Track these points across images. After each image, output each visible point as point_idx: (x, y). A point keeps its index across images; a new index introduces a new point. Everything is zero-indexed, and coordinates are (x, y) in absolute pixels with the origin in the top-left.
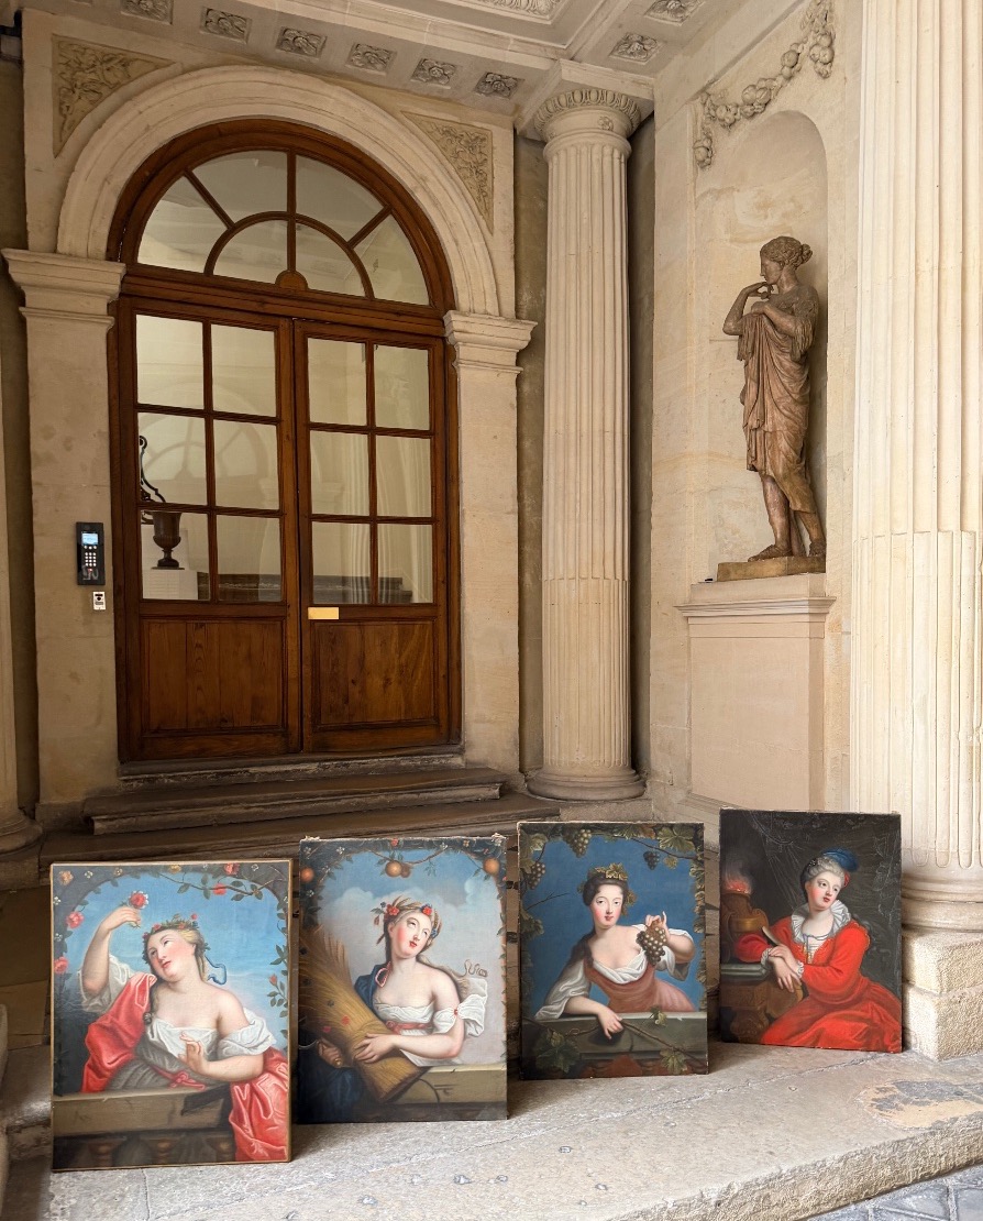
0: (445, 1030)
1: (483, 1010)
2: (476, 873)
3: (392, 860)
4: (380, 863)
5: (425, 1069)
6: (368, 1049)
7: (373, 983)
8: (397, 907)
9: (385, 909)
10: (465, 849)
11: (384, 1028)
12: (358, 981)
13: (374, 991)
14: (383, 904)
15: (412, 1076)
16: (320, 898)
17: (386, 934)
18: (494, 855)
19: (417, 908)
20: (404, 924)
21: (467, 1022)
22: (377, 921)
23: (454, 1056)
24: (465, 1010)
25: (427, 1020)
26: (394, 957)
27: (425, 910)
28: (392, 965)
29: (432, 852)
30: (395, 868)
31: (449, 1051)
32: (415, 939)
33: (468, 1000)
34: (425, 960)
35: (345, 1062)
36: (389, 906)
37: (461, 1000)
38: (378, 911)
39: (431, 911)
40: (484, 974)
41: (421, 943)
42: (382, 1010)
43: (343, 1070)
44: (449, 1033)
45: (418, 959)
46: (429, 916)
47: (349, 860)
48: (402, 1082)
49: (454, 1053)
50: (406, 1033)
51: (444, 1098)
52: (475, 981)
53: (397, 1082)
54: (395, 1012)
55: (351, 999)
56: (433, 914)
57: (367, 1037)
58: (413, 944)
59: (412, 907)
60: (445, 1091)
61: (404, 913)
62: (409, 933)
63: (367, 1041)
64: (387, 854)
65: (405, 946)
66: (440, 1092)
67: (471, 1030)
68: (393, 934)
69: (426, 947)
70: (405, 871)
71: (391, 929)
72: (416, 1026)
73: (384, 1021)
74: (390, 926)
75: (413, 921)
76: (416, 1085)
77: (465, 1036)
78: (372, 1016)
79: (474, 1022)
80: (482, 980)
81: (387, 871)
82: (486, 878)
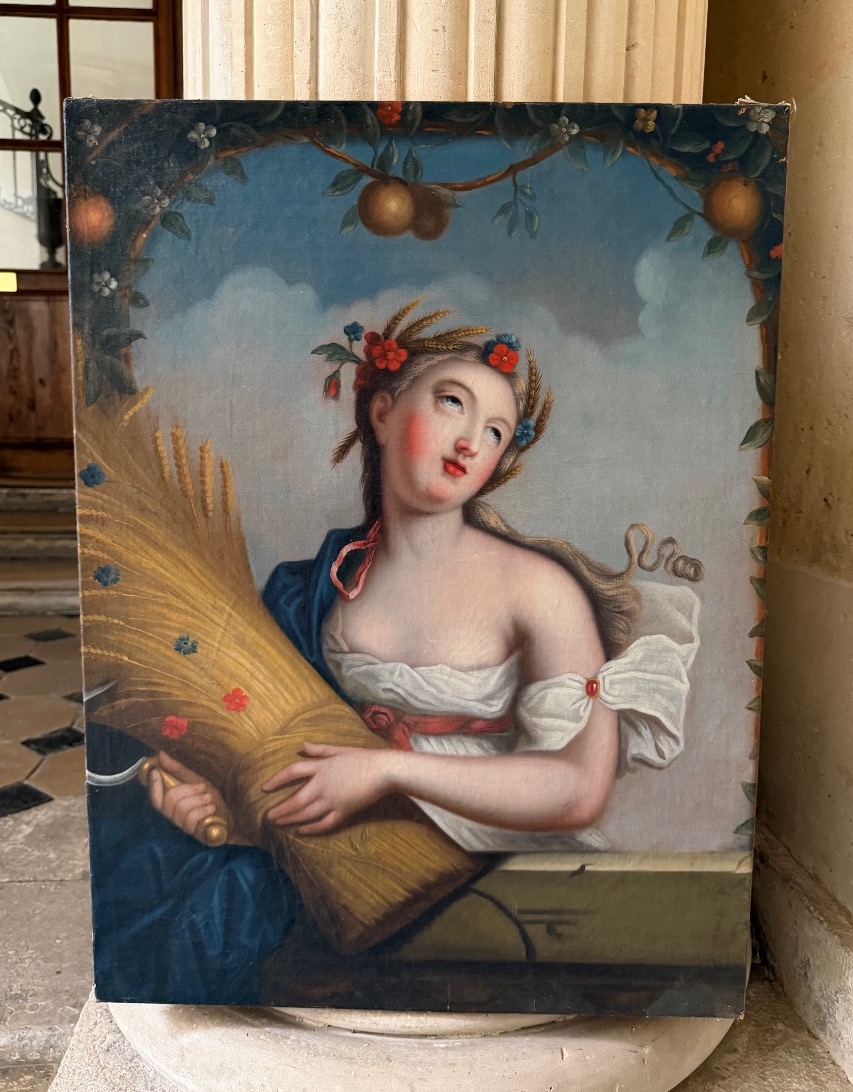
0: (557, 740)
1: (684, 687)
2: (679, 227)
3: (382, 176)
4: (339, 184)
5: (488, 861)
6: (305, 793)
7: (321, 586)
8: (402, 342)
9: (359, 348)
10: (642, 140)
11: (358, 727)
12: (275, 575)
13: (326, 610)
14: (353, 331)
15: (445, 878)
16: (138, 300)
17: (366, 432)
18: (744, 165)
19: (467, 347)
20: (425, 401)
21: (628, 721)
22: (332, 386)
23: (583, 825)
24: (622, 683)
25: (496, 708)
26: (390, 507)
27: (497, 355)
28: (383, 533)
29: (523, 149)
30: (394, 205)
31: (569, 807)
32: (461, 449)
33: (635, 651)
34: (493, 521)
35: (233, 829)
36: (373, 339)
37: (611, 649)
38: (334, 352)
39: (513, 362)
40: (689, 571)
41: (480, 463)
42: (352, 670)
43: (229, 853)
44: (572, 752)
45: (470, 514)
46: (509, 376)
47: (235, 169)
48: (416, 897)
49: (585, 811)
50: (431, 745)
51: (546, 948)
52: (659, 592)
53: (399, 895)
54: (397, 681)
55: (251, 634)
56: (522, 369)
57: (305, 755)
58: (453, 466)
59: (453, 345)
60: (551, 929)
61: (423, 364)
62: (441, 429)
63: (302, 768)
64: (364, 154)
65: (429, 473)
66: (537, 933)
67: (642, 746)
68: (388, 433)
69: (496, 478)
70: (430, 215)
71: (381, 416)
72: (461, 725)
73: (360, 705)
74: (377, 405)
75: (455, 392)
76: (461, 908)
77: (622, 765)
78: (321, 689)
79: (654, 723)
80: (683, 591)
81: (366, 212)
82: (713, 247)
